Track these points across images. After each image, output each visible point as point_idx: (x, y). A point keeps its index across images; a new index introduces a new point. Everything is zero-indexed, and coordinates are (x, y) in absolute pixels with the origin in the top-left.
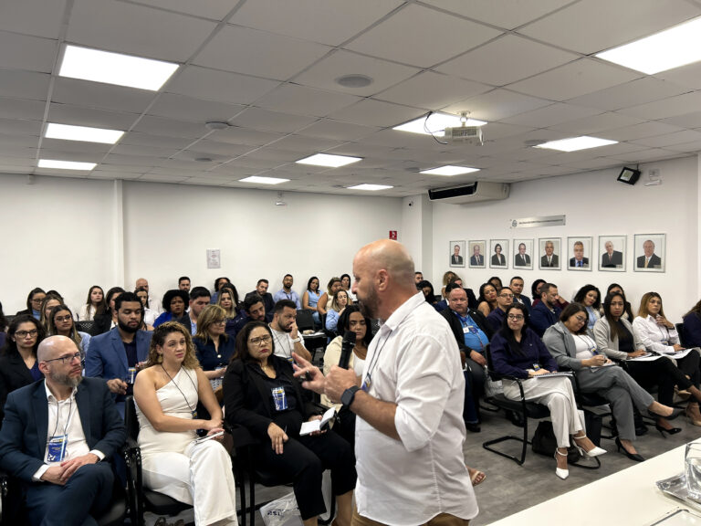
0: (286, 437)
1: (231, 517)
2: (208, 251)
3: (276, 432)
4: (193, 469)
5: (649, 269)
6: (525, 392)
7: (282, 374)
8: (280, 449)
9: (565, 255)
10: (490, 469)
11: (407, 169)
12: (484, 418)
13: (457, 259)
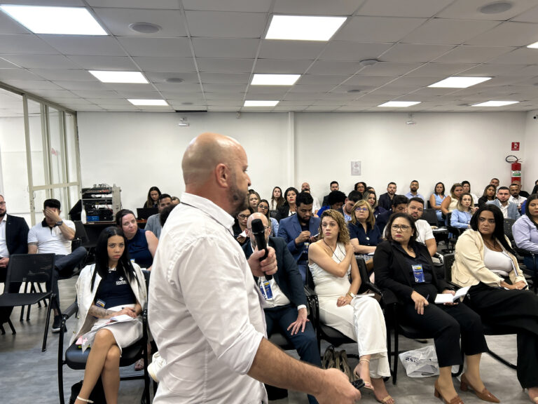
0: (427, 303)
1: (383, 353)
2: (352, 162)
4: (357, 314)
7: (421, 255)
8: (421, 311)
11: (536, 84)
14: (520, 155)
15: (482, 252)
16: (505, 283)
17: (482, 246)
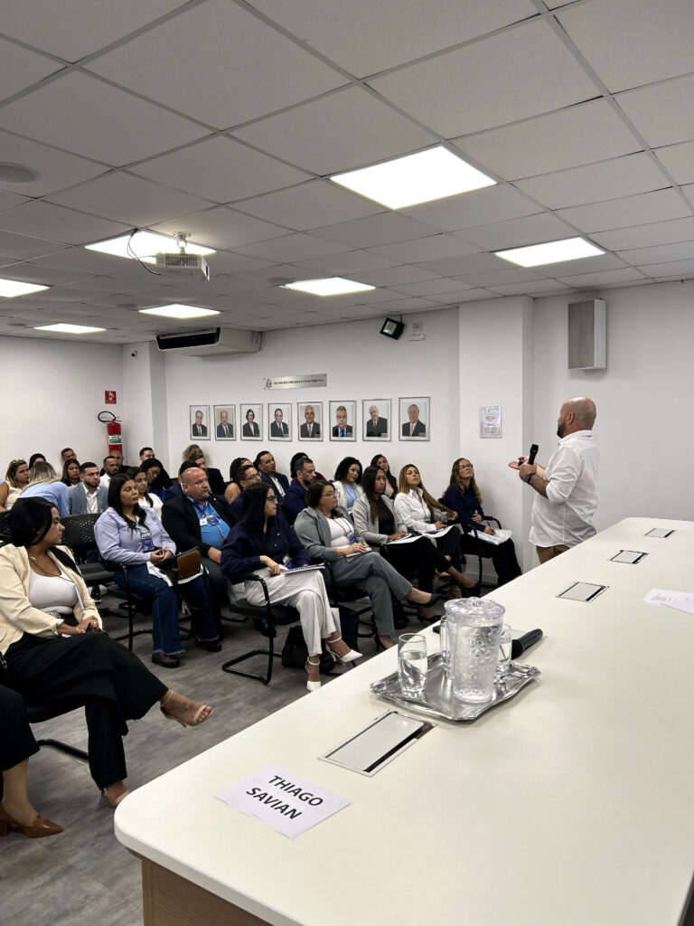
6: (270, 594)
9: (327, 422)
10: (228, 696)
11: (120, 306)
12: (227, 633)
13: (199, 428)
14: (119, 411)
15: (26, 582)
16: (65, 626)
17: (26, 572)
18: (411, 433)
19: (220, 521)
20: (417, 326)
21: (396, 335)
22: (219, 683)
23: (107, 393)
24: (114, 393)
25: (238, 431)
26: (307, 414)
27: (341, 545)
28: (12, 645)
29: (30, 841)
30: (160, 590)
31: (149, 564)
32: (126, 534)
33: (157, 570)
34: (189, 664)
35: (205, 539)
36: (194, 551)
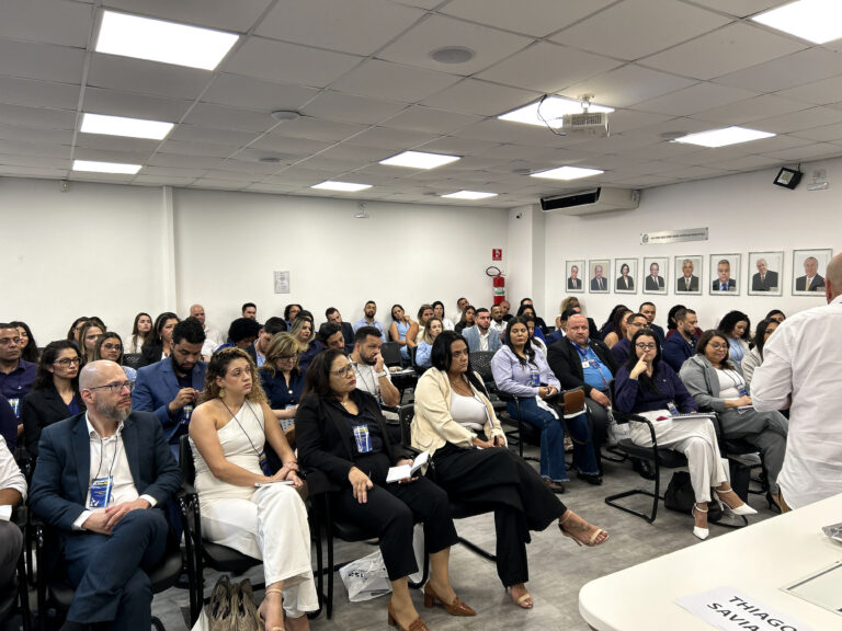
0: (370, 483)
1: (306, 573)
2: (275, 273)
3: (358, 478)
5: (810, 293)
6: (657, 436)
7: (366, 410)
8: (363, 497)
9: (707, 276)
10: (614, 527)
11: (516, 171)
12: (606, 470)
13: (574, 282)
15: (448, 399)
16: (478, 440)
18: (807, 287)
19: (601, 365)
20: (818, 174)
21: (792, 185)
22: (603, 514)
23: (494, 251)
24: (500, 251)
25: (612, 284)
26: (685, 267)
27: (729, 396)
28: (437, 450)
29: (450, 617)
30: (548, 422)
31: (538, 398)
32: (518, 369)
33: (545, 403)
34: (573, 492)
35: (587, 380)
36: (579, 390)
